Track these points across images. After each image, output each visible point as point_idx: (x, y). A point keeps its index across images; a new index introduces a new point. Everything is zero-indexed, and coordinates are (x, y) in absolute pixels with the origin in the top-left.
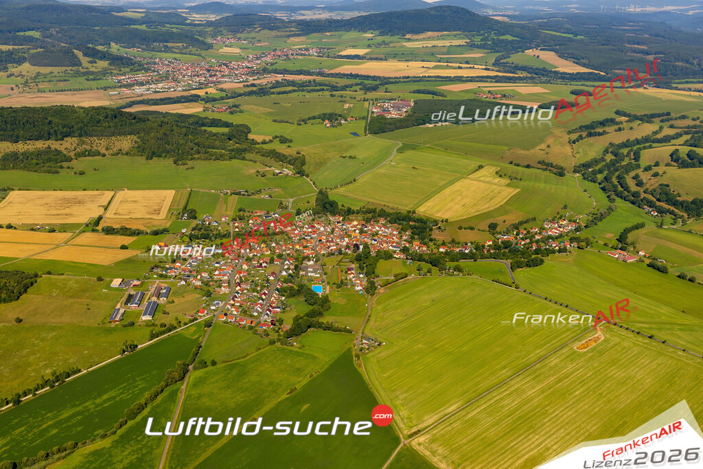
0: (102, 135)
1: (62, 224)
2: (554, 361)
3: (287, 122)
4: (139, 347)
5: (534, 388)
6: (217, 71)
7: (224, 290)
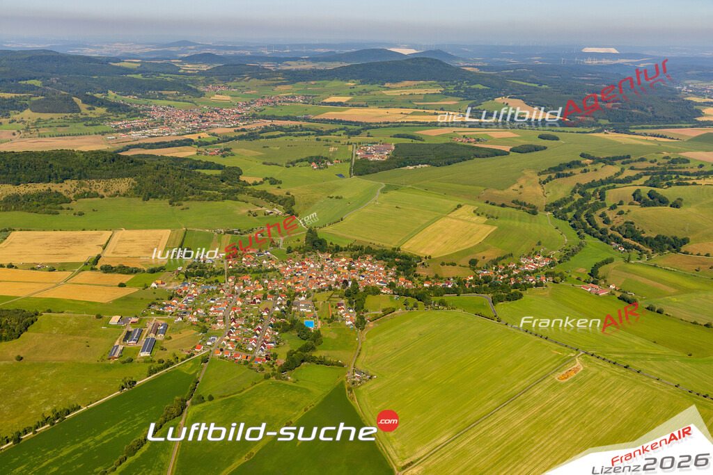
0: (101, 178)
1: (62, 263)
2: (537, 391)
3: (276, 164)
4: (138, 383)
5: (520, 418)
6: (208, 117)
7: (219, 326)
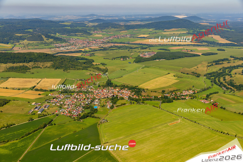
0: (42, 62)
3: (108, 59)
7: (66, 106)
